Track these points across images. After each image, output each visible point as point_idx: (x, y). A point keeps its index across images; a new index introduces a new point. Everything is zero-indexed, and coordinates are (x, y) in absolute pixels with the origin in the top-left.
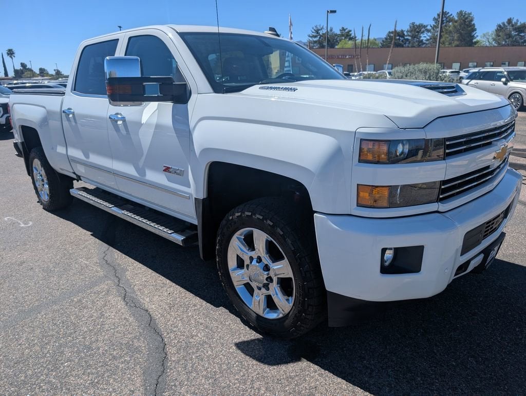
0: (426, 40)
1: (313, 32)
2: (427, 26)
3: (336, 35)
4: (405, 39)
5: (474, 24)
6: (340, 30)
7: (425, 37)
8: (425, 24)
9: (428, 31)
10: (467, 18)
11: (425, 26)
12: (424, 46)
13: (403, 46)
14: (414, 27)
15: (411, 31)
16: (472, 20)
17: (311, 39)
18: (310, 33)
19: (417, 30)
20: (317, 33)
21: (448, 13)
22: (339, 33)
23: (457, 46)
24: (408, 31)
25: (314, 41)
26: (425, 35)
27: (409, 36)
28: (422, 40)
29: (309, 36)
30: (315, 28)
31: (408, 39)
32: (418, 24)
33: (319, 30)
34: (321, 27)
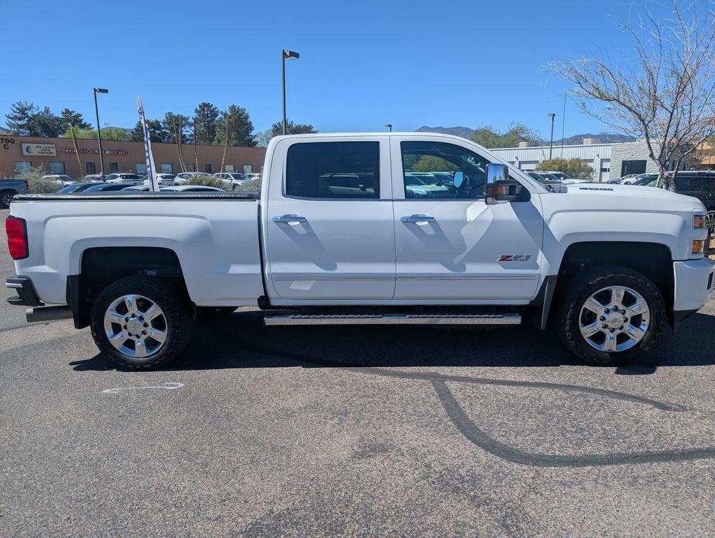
0: (189, 136)
1: (14, 112)
2: (188, 119)
3: (57, 119)
4: (162, 132)
5: (250, 122)
6: (63, 113)
7: (188, 131)
8: (185, 115)
9: (191, 125)
10: (241, 115)
11: (184, 118)
12: (188, 142)
13: (161, 142)
14: (171, 118)
15: (169, 123)
16: (247, 118)
17: (13, 122)
18: (10, 112)
19: (176, 122)
20: (23, 113)
21: (212, 106)
22: (61, 116)
23: (236, 145)
24: (164, 123)
25: (18, 125)
26: (188, 129)
27: (167, 128)
28: (185, 135)
29: (9, 117)
30: (17, 106)
31: (166, 133)
32: (176, 115)
33: (26, 109)
34: (29, 105)
